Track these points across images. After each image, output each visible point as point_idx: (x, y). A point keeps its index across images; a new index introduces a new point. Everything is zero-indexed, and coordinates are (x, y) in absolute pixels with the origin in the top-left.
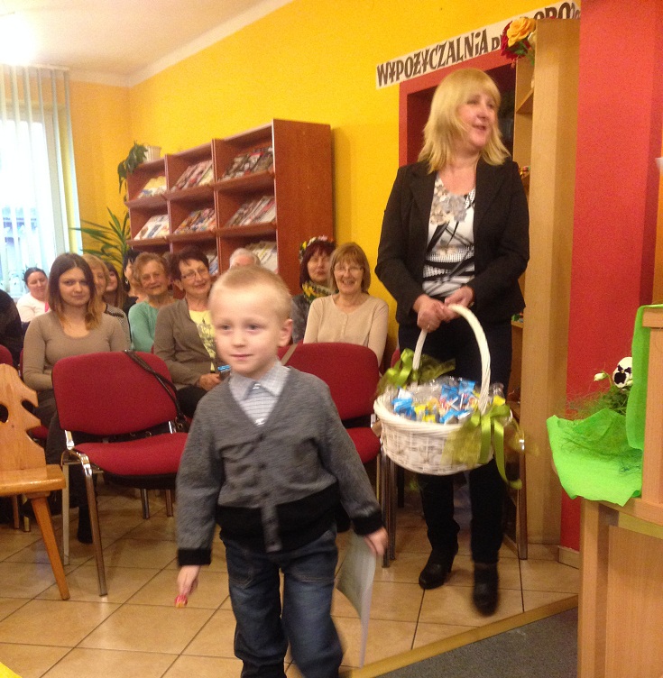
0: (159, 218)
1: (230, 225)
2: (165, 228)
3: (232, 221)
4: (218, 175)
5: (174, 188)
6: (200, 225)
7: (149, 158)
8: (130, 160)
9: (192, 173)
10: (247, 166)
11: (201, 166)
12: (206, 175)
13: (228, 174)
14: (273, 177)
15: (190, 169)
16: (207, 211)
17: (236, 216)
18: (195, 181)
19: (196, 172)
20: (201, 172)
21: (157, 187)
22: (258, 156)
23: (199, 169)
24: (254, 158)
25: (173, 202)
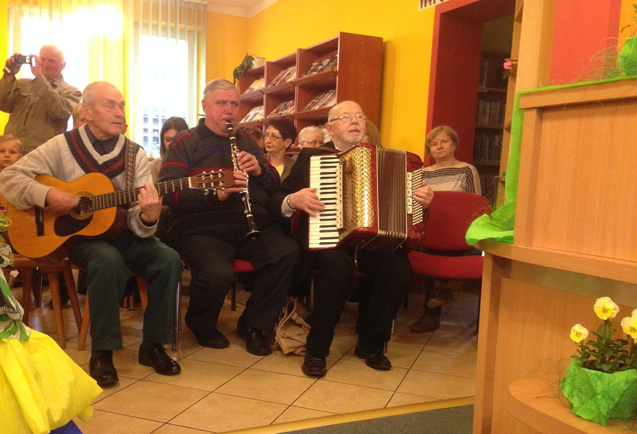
0: (259, 108)
1: (305, 110)
2: (261, 114)
3: (306, 108)
4: (300, 75)
5: (270, 85)
6: (285, 111)
7: (256, 65)
8: (242, 67)
9: (283, 75)
10: (320, 67)
11: (290, 69)
12: (292, 75)
13: (306, 74)
14: (336, 75)
15: (282, 72)
16: (291, 102)
17: (310, 104)
18: (284, 80)
19: (285, 75)
20: (289, 74)
21: (259, 85)
22: (328, 61)
23: (288, 72)
24: (325, 63)
25: (268, 95)
